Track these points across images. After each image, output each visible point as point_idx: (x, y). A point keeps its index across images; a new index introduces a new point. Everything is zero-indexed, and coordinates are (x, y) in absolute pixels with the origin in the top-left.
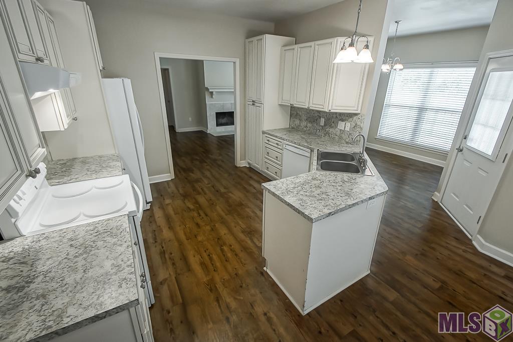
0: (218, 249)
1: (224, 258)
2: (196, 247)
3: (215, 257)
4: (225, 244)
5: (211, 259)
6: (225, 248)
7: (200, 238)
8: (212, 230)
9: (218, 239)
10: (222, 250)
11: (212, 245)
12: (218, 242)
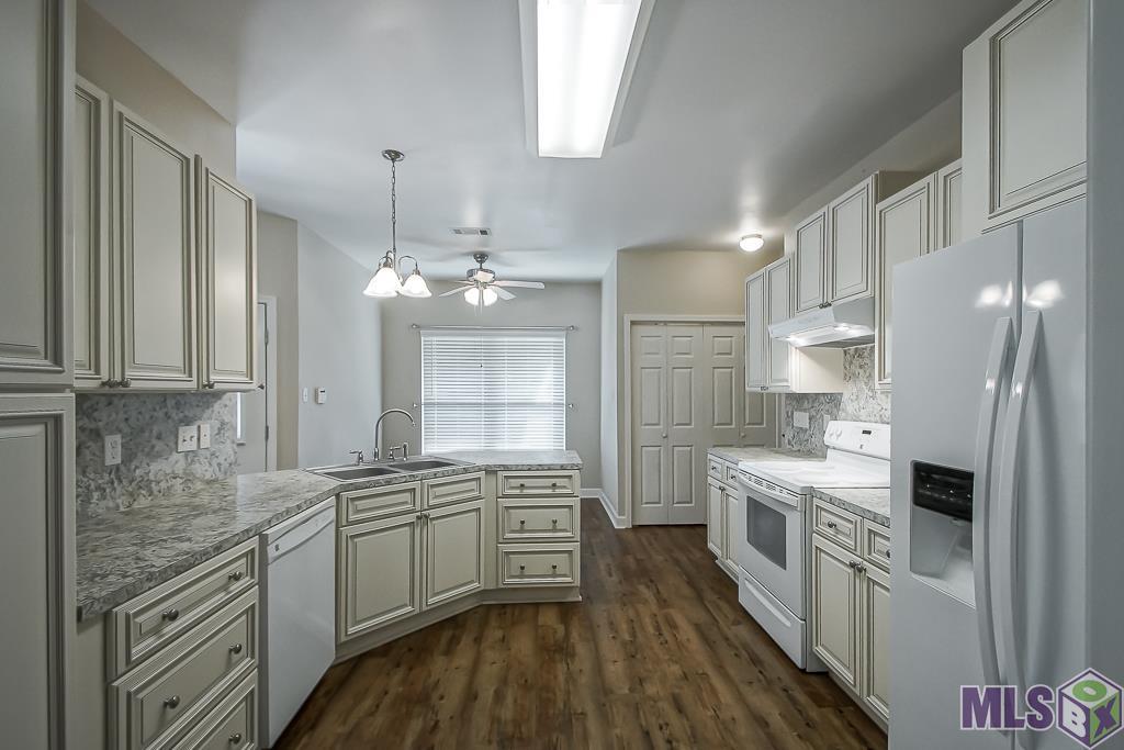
0: (640, 638)
1: (635, 626)
2: (686, 654)
3: (651, 630)
4: (624, 644)
5: (658, 628)
6: (627, 637)
7: (675, 669)
8: (641, 681)
9: (633, 656)
10: (634, 635)
11: (652, 648)
12: (636, 653)
